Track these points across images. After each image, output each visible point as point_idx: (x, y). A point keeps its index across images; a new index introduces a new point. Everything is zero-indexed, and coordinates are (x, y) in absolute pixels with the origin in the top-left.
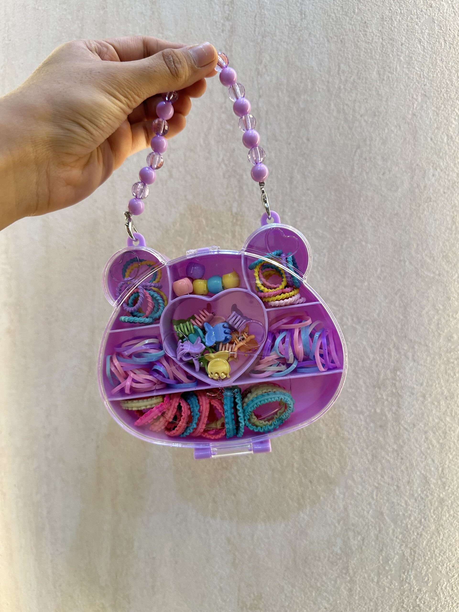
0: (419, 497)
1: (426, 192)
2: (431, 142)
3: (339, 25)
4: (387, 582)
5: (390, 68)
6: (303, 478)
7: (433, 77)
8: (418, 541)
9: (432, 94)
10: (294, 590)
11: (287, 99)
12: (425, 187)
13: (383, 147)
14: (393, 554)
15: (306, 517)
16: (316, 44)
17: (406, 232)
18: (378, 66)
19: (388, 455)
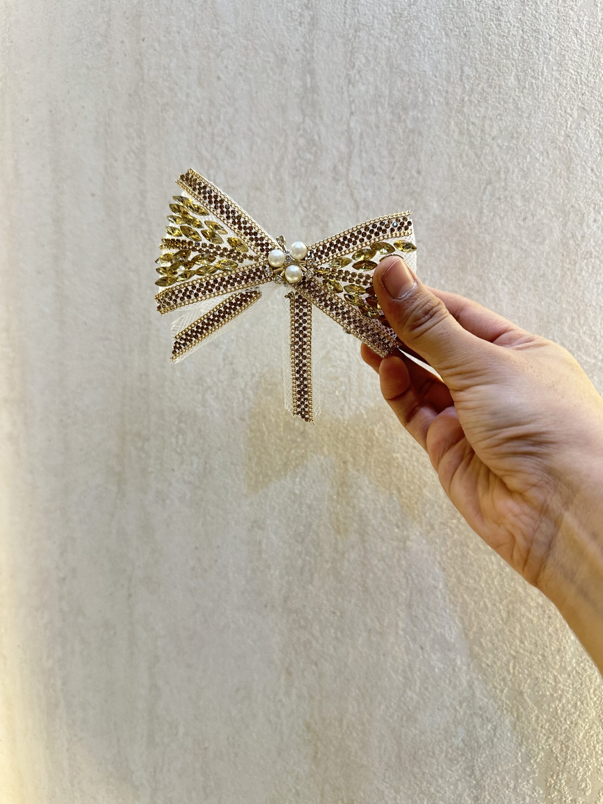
0: (574, 672)
1: (584, 244)
2: (592, 175)
3: (462, 12)
4: (529, 789)
5: (533, 71)
6: (411, 643)
7: (595, 82)
8: (572, 732)
9: (593, 108)
10: (399, 797)
11: (389, 116)
12: (582, 237)
13: (524, 182)
14: (536, 750)
15: (414, 696)
16: (429, 39)
17: (556, 301)
18: (517, 69)
19: (530, 612)
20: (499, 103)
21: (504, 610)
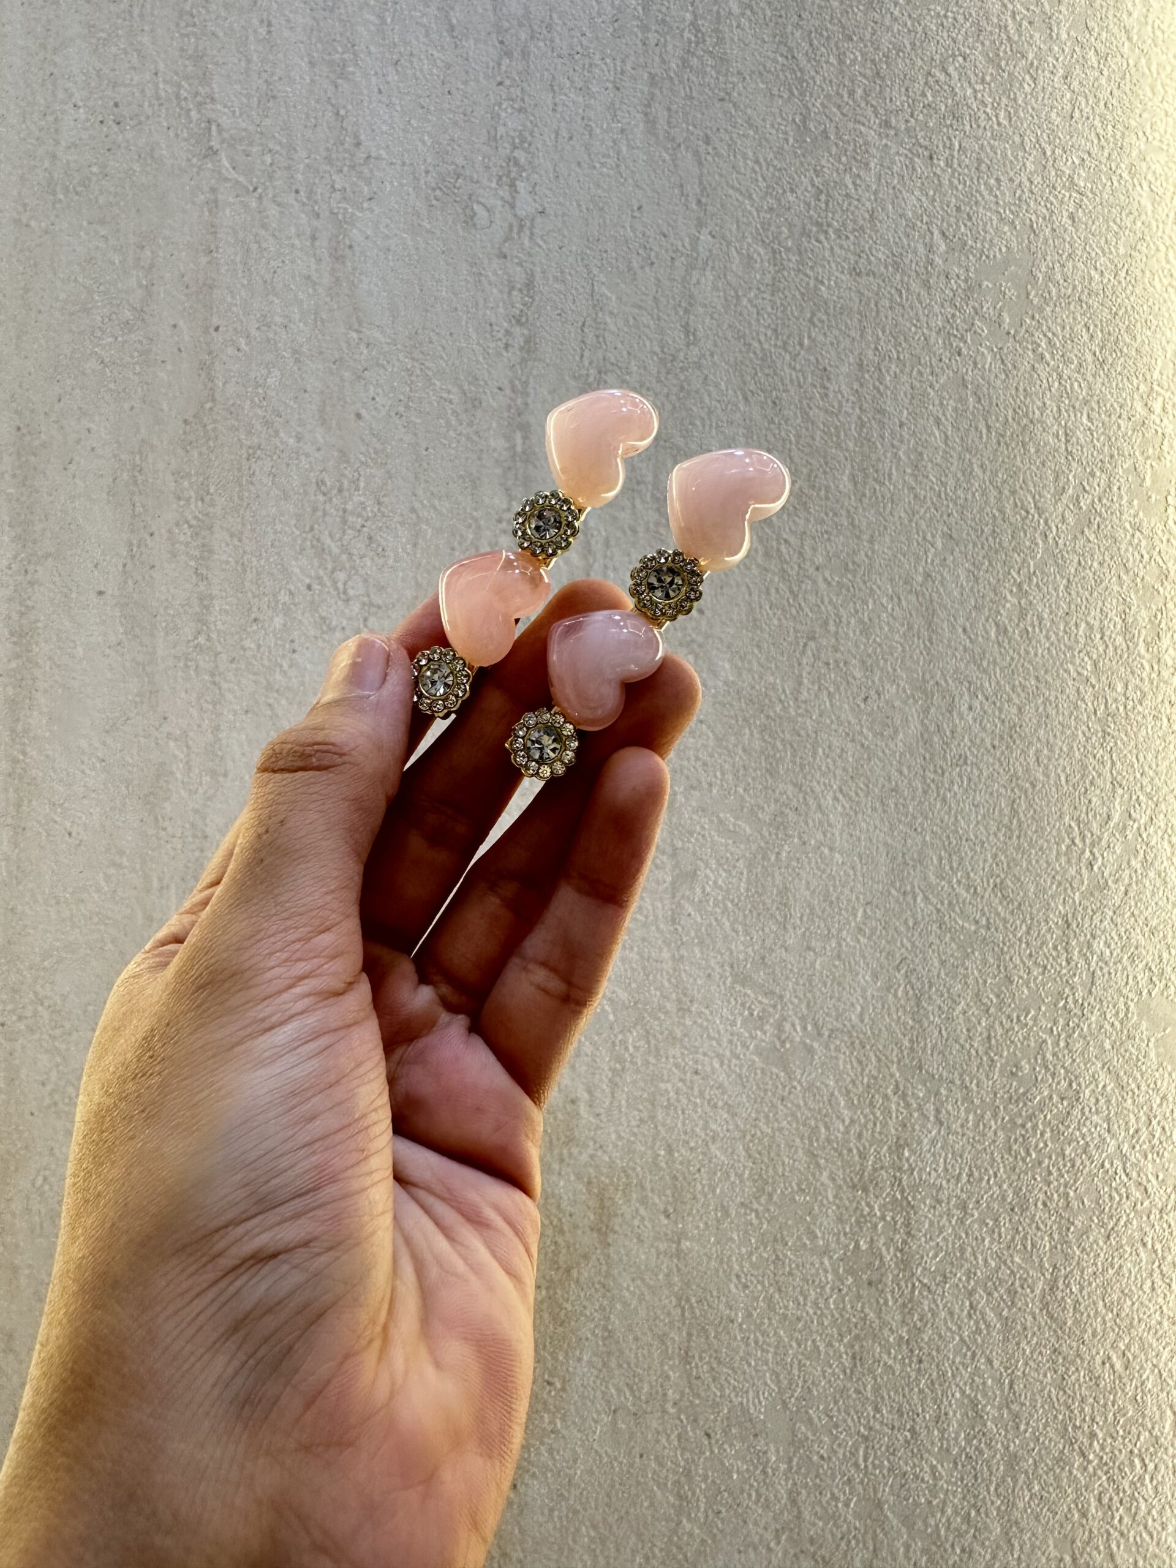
20: (827, 515)
21: (847, 1354)
